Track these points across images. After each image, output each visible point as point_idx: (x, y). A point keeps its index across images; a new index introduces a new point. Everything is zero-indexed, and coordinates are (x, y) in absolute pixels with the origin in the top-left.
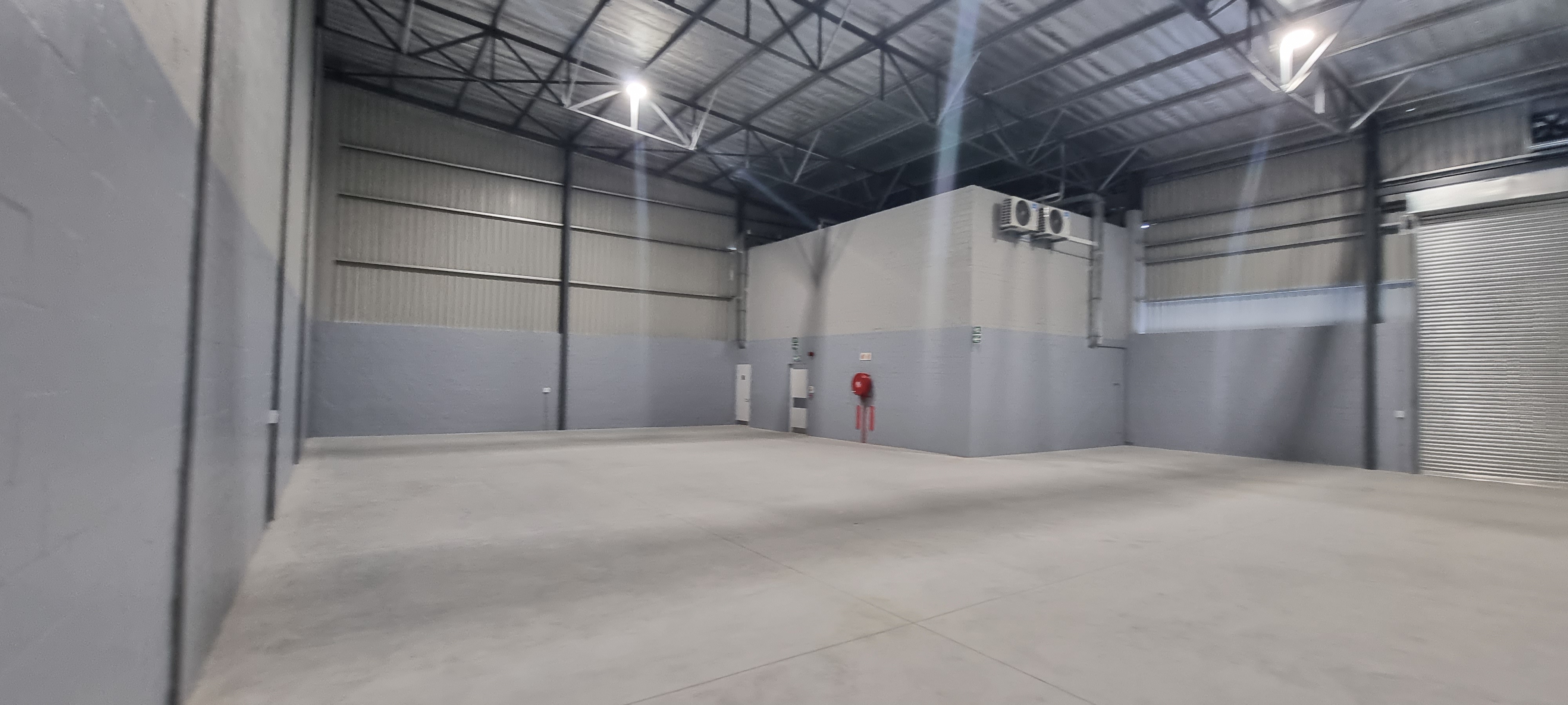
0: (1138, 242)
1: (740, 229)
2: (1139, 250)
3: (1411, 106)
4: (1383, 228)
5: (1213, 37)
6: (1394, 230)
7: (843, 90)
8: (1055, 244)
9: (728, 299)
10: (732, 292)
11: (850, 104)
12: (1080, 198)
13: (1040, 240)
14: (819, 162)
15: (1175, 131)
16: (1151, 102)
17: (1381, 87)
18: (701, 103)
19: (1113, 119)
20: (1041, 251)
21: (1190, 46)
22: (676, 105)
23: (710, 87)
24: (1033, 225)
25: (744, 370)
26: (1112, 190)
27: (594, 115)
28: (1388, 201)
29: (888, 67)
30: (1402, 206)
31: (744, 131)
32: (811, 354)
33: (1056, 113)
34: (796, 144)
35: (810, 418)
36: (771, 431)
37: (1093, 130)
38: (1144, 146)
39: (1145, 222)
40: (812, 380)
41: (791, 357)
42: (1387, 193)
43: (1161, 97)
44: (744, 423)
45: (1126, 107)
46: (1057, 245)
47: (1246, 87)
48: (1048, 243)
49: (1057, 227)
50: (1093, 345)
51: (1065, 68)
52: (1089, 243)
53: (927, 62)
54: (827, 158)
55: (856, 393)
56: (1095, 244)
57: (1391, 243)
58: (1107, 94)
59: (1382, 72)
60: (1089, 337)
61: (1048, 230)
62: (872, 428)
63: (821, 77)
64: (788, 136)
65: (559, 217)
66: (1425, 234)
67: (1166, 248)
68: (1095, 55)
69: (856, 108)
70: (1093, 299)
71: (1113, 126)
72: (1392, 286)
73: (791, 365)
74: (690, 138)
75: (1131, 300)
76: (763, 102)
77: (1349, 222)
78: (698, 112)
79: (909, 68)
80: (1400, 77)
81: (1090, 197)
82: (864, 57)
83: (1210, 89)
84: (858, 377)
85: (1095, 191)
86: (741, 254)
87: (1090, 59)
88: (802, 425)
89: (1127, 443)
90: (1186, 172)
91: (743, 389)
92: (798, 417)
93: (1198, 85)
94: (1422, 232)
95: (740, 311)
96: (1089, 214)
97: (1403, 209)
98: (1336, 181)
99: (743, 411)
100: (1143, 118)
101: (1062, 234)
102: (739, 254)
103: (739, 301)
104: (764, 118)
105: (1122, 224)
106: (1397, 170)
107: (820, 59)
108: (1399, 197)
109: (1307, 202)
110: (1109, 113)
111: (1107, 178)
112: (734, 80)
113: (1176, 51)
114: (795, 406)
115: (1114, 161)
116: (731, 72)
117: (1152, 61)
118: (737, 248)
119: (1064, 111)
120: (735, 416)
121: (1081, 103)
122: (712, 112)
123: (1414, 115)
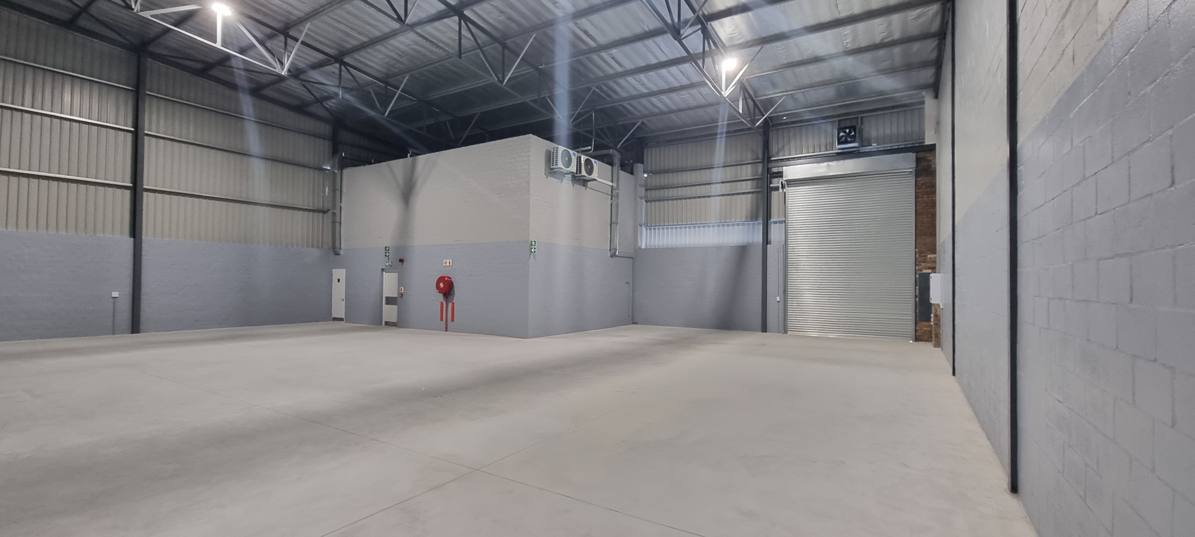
0: (641, 186)
1: (335, 151)
2: (642, 191)
3: (785, 115)
4: (772, 187)
5: (682, 53)
6: (777, 189)
7: (427, 45)
8: (589, 183)
9: (324, 212)
10: (327, 205)
11: (434, 57)
12: (604, 152)
13: (579, 180)
14: (409, 101)
15: (662, 113)
16: (649, 91)
17: (771, 102)
18: (292, 33)
19: (625, 99)
20: (578, 187)
21: (671, 57)
22: (268, 31)
23: (301, 21)
24: (573, 168)
25: (339, 273)
26: (625, 148)
27: (170, 25)
28: (775, 171)
29: (465, 32)
30: (781, 175)
31: (337, 65)
32: (401, 261)
33: (589, 89)
34: (387, 84)
35: (400, 313)
36: (365, 325)
37: (612, 105)
38: (645, 121)
39: (645, 172)
40: (401, 282)
41: (384, 263)
42: (775, 166)
43: (655, 89)
44: (341, 319)
45: (634, 93)
46: (589, 184)
47: (704, 90)
48: (584, 182)
49: (590, 171)
50: (613, 255)
51: (595, 57)
52: (611, 184)
53: (497, 34)
54: (415, 99)
55: (440, 292)
56: (614, 185)
57: (775, 196)
58: (621, 81)
59: (771, 94)
60: (610, 250)
61: (584, 173)
62: (453, 320)
63: (408, 30)
64: (379, 75)
65: (130, 121)
66: (790, 191)
67: (657, 191)
68: (614, 51)
69: (439, 61)
70: (612, 224)
71: (625, 104)
72: (775, 223)
73: (383, 270)
74: (282, 64)
75: (637, 226)
76: (355, 43)
77: (755, 182)
78: (289, 41)
79: (482, 37)
80: (780, 97)
81: (611, 151)
82: (445, 20)
83: (682, 88)
84: (441, 279)
85: (615, 148)
86: (336, 173)
87: (611, 54)
88: (394, 320)
89: (634, 323)
90: (669, 141)
91: (339, 291)
92: (390, 312)
93: (677, 84)
94: (789, 190)
95: (335, 224)
96: (611, 164)
97: (782, 177)
98: (749, 157)
99: (339, 309)
100: (644, 101)
101: (592, 177)
102: (334, 173)
103: (334, 214)
104: (356, 56)
105: (632, 173)
106: (778, 154)
107: (406, 15)
108: (780, 169)
109: (734, 168)
110: (624, 95)
111: (623, 140)
112: (325, 18)
113: (663, 59)
114: (387, 304)
115: (626, 128)
116: (322, 11)
117: (649, 63)
118: (331, 167)
119: (594, 88)
120: (330, 312)
121: (605, 85)
122: (303, 43)
123: (786, 121)
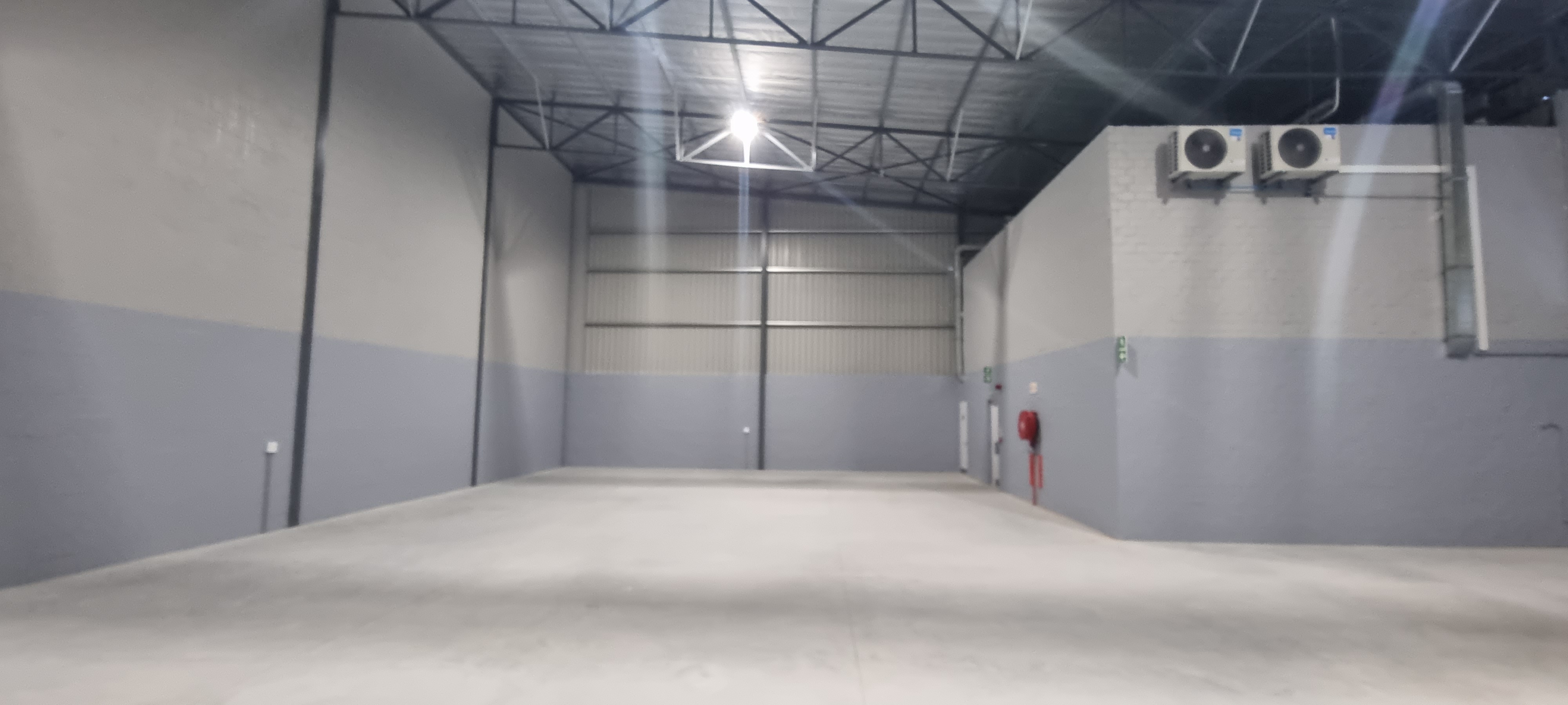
8: (1323, 185)
9: (951, 327)
10: (945, 321)
13: (1276, 185)
23: (814, 101)
24: (1234, 164)
25: (963, 408)
31: (876, 136)
32: (999, 388)
35: (1001, 467)
40: (1001, 419)
41: (989, 391)
44: (965, 471)
49: (1306, 158)
50: (1464, 353)
52: (1435, 169)
55: (1023, 436)
56: (1446, 169)
60: (1446, 340)
62: (1041, 486)
64: (939, 128)
73: (989, 402)
76: (877, 99)
84: (1023, 416)
85: (1443, 76)
88: (998, 477)
91: (963, 431)
92: (996, 465)
95: (956, 340)
96: (1434, 118)
99: (964, 457)
101: (1318, 167)
103: (955, 329)
104: (891, 114)
111: (1463, 49)
118: (954, 268)
120: (959, 459)
